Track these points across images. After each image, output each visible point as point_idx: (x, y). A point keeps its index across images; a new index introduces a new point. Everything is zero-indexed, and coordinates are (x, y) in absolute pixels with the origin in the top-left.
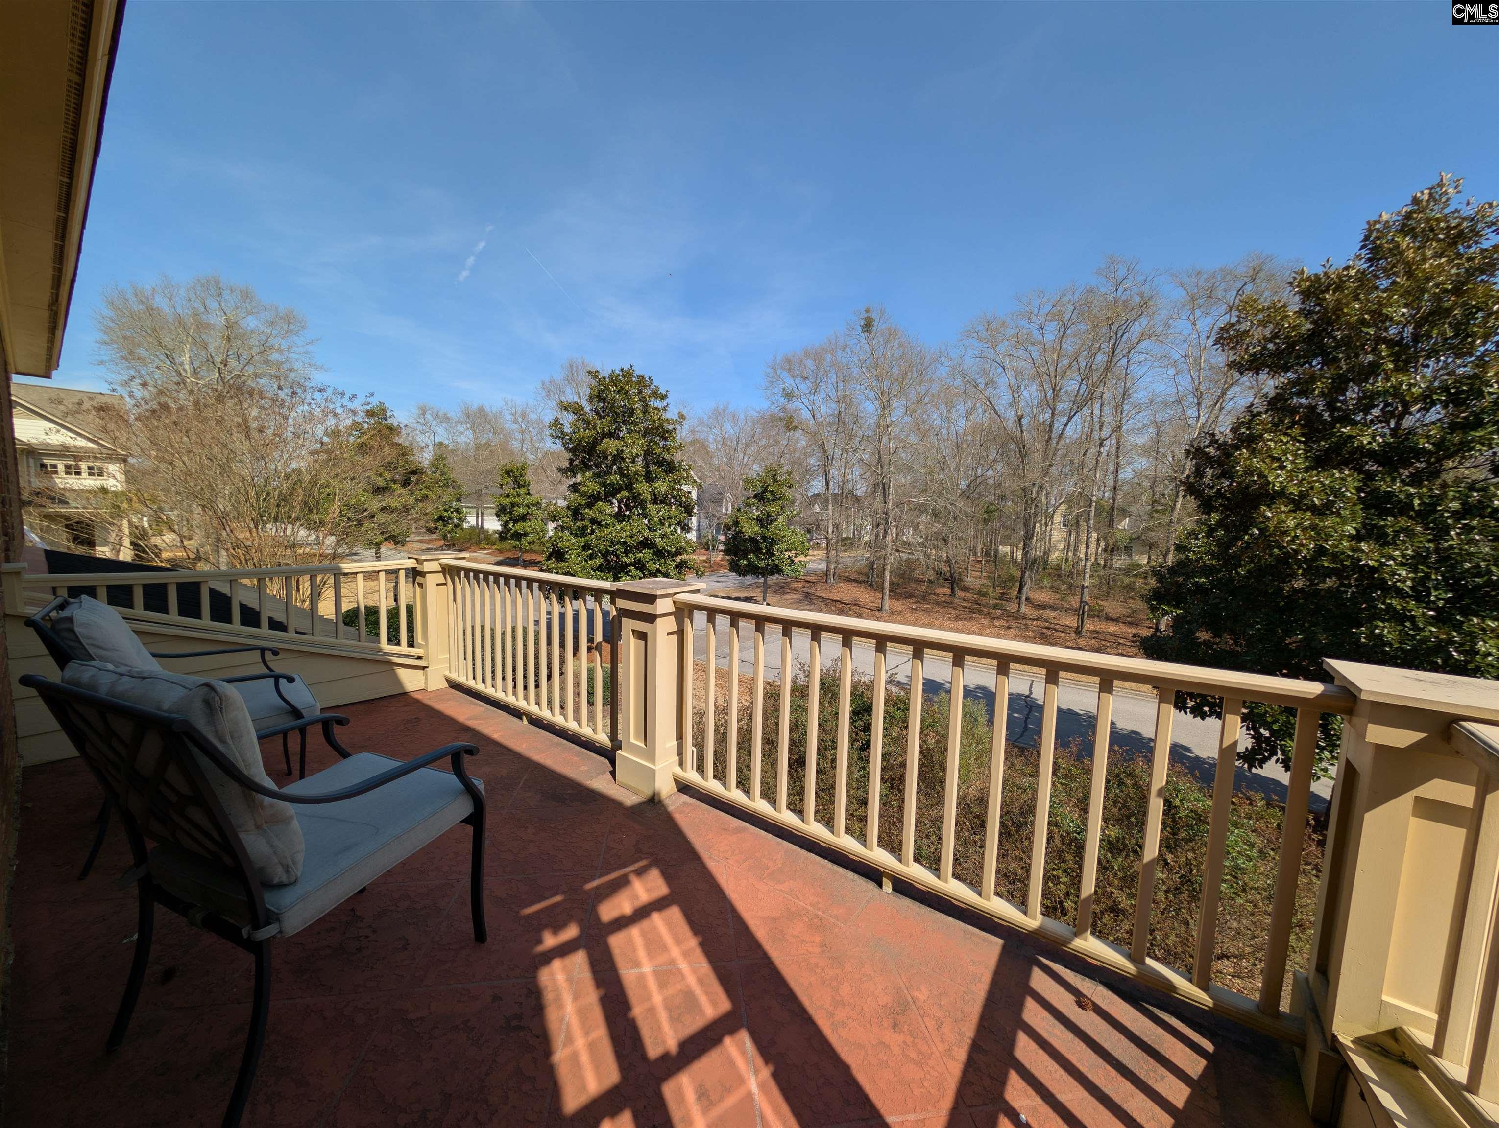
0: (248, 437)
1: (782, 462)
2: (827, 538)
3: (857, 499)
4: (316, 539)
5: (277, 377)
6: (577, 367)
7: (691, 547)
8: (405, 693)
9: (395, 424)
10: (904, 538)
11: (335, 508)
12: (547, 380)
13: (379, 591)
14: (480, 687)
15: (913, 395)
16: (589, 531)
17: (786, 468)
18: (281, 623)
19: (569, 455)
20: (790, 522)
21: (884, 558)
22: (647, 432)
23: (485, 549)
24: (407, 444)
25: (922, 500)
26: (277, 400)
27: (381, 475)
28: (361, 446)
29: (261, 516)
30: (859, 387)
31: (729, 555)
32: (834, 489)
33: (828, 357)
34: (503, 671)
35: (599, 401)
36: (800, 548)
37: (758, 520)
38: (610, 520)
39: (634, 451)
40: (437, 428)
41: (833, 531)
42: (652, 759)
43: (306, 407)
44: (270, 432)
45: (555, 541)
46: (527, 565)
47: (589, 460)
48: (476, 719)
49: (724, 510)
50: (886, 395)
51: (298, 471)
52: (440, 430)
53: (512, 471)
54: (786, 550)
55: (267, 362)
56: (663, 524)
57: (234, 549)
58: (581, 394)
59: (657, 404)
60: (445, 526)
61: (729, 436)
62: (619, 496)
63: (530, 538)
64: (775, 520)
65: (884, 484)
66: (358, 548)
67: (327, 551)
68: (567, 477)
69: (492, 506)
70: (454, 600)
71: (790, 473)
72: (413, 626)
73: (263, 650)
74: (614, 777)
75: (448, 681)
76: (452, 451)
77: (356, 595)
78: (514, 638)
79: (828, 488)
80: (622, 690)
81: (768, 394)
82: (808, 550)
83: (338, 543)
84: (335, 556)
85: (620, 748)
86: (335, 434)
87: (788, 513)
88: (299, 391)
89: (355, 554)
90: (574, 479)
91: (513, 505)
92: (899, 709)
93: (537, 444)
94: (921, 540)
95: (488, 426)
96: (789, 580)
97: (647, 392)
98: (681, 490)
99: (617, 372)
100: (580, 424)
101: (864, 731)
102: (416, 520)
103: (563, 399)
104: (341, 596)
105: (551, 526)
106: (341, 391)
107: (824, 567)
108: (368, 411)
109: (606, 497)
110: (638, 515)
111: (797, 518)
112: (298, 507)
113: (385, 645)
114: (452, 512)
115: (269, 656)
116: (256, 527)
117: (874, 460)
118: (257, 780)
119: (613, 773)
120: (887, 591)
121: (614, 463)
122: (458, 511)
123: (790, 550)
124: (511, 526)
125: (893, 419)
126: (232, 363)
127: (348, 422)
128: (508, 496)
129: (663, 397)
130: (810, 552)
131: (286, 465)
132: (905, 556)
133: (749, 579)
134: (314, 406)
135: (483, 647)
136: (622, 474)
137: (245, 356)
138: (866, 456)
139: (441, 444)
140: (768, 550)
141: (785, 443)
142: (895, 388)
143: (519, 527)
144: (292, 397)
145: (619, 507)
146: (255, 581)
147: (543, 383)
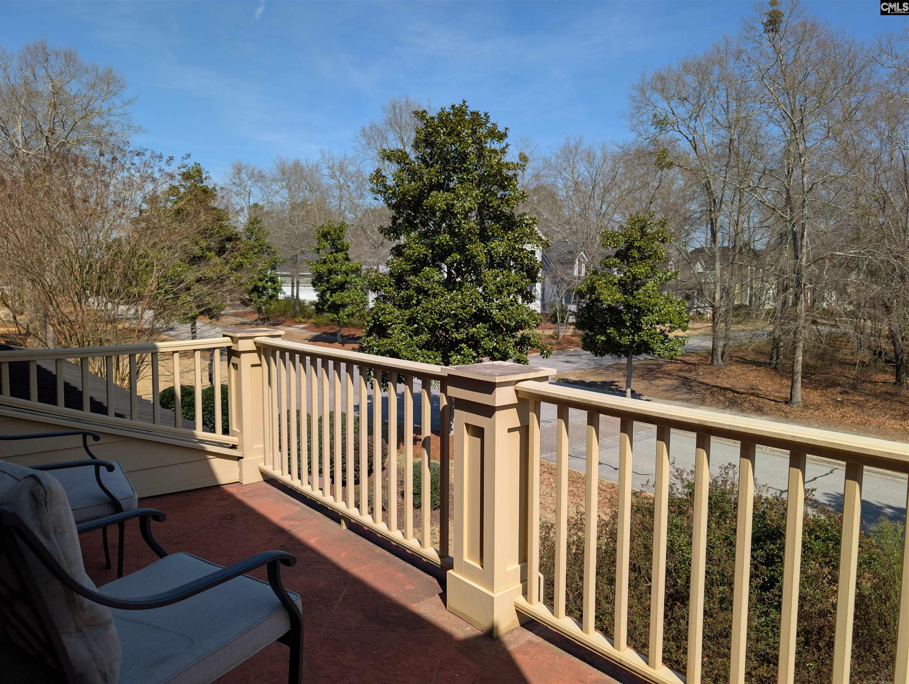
0: (73, 207)
1: (653, 209)
2: (713, 306)
3: (756, 255)
4: (134, 314)
5: (98, 142)
6: (401, 108)
7: (535, 319)
8: (219, 486)
9: (211, 187)
10: (824, 305)
11: (153, 281)
12: (367, 127)
13: (194, 370)
14: (296, 483)
15: (837, 112)
16: (414, 302)
17: (659, 216)
18: (100, 404)
19: (392, 213)
20: (662, 286)
21: (795, 333)
22: (481, 181)
23: (300, 323)
24: (222, 207)
25: (851, 252)
26: (99, 167)
27: (197, 243)
28: (178, 212)
29: (85, 290)
30: (758, 105)
31: (583, 329)
32: (723, 241)
33: (716, 70)
34: (321, 463)
35: (426, 146)
36: (676, 320)
37: (620, 284)
38: (438, 289)
39: (467, 205)
40: (252, 189)
41: (722, 298)
42: (491, 584)
43: (126, 174)
44: (92, 200)
45: (377, 314)
46: (345, 341)
47: (415, 218)
48: (292, 520)
49: (576, 273)
50: (798, 114)
51: (118, 241)
52: (255, 191)
53: (329, 233)
54: (658, 323)
55: (89, 127)
56: (500, 292)
57: (59, 325)
58: (405, 139)
59: (496, 145)
60: (259, 297)
61: (583, 179)
62: (449, 259)
63: (348, 310)
64: (643, 284)
65: (794, 234)
66: (175, 323)
67: (146, 327)
68: (390, 239)
69: (308, 273)
70: (270, 383)
71: (663, 224)
72: (227, 408)
73: (85, 434)
74: (444, 601)
75: (264, 474)
76: (268, 213)
77: (173, 374)
78: (332, 425)
79: (714, 241)
80: (453, 493)
81: (634, 123)
82: (687, 322)
83: (156, 317)
84: (153, 332)
85: (452, 568)
86: (153, 200)
87: (661, 275)
88: (119, 156)
89: (172, 329)
90: (397, 241)
91: (330, 272)
92: (817, 538)
93: (356, 201)
94: (851, 308)
95: (304, 183)
96: (660, 361)
97: (483, 131)
98: (522, 250)
99: (447, 110)
100: (404, 175)
101: (767, 564)
102: (231, 291)
103: (385, 147)
104: (158, 375)
105: (372, 296)
106: (159, 154)
107: (708, 344)
108: (184, 174)
109: (434, 261)
110: (471, 281)
111: (672, 282)
112: (118, 280)
113: (200, 432)
114: (267, 282)
115: (90, 440)
116: (80, 301)
117: (781, 202)
118: (78, 579)
119: (443, 596)
120: (799, 378)
121: (443, 220)
122: (273, 280)
123: (663, 323)
124: (328, 296)
125: (808, 145)
126: (59, 130)
127: (166, 187)
128: (325, 262)
129: (502, 137)
130: (690, 325)
131: (107, 235)
132: (825, 330)
133: (608, 360)
134: (133, 172)
135: (299, 435)
136: (453, 234)
137: (70, 123)
138: (768, 197)
139: (256, 205)
140: (633, 324)
141: (656, 184)
142: (811, 104)
143: (336, 298)
144: (113, 163)
145: (449, 273)
146: (79, 359)
147: (364, 130)
